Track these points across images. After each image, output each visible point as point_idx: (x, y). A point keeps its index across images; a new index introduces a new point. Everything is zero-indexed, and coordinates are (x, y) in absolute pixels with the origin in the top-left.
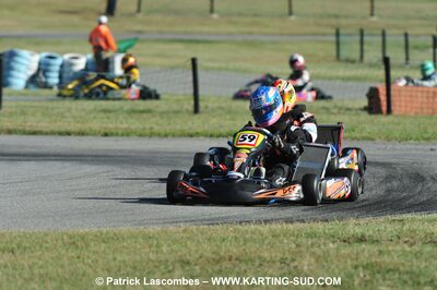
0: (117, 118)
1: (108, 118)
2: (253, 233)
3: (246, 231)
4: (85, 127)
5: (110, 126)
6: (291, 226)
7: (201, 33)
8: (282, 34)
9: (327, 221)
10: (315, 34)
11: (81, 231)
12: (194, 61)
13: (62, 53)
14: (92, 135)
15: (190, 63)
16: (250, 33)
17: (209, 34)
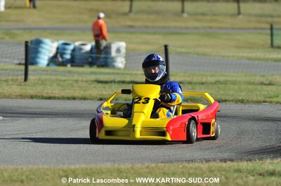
0: (110, 88)
1: (104, 87)
2: (196, 169)
3: (191, 168)
4: (87, 94)
5: (104, 93)
6: (224, 165)
7: (175, 28)
8: (233, 29)
9: (250, 160)
10: (256, 29)
11: (73, 167)
12: (166, 47)
13: (74, 42)
14: (91, 99)
15: (163, 48)
16: (210, 28)
17: (180, 28)
